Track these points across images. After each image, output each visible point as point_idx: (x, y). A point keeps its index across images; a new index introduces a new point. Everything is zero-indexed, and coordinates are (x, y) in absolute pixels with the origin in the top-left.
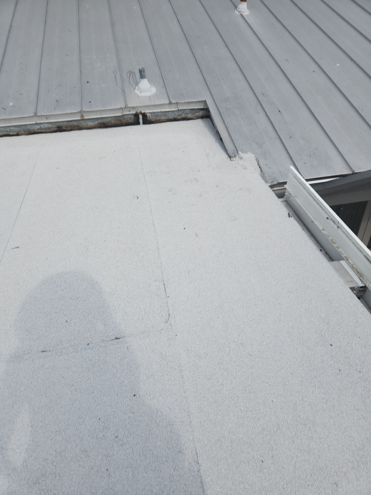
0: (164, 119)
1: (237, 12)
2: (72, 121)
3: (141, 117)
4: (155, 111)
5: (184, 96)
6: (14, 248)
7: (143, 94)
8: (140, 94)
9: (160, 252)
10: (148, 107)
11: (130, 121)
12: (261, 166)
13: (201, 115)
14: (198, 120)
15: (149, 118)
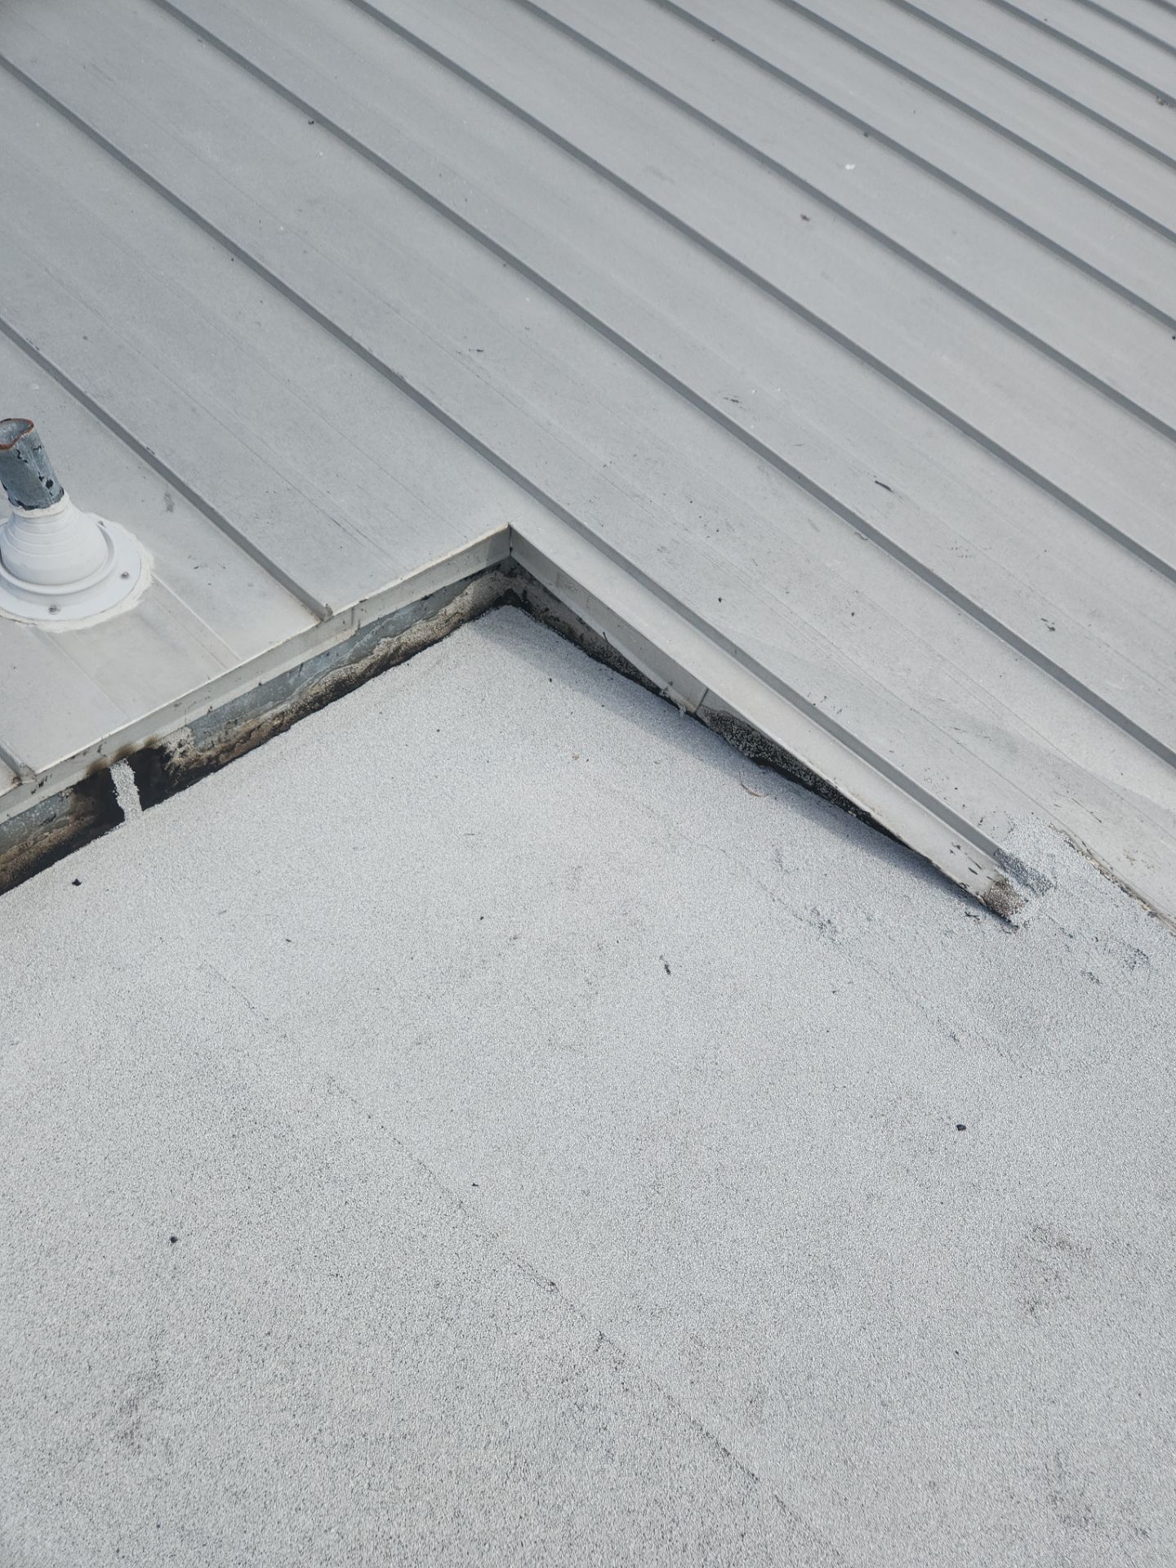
3: (124, 776)
14: (456, 633)
15: (183, 754)
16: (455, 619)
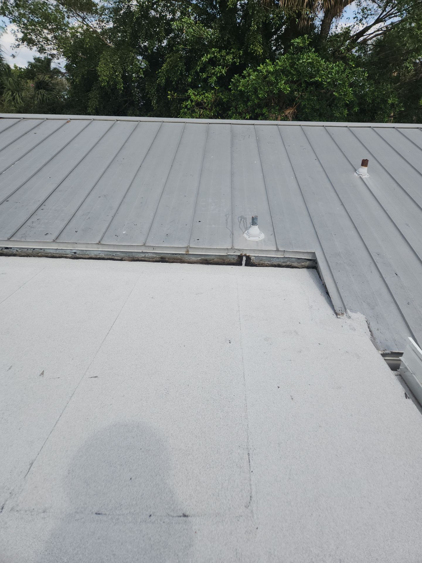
0: (267, 264)
1: (357, 175)
2: (176, 254)
3: (244, 259)
4: (260, 255)
5: (292, 245)
6: (92, 377)
7: (252, 239)
8: (248, 239)
9: (248, 411)
10: (254, 251)
11: (233, 261)
12: (372, 329)
13: (307, 265)
14: (303, 269)
15: (253, 261)
16: (304, 266)
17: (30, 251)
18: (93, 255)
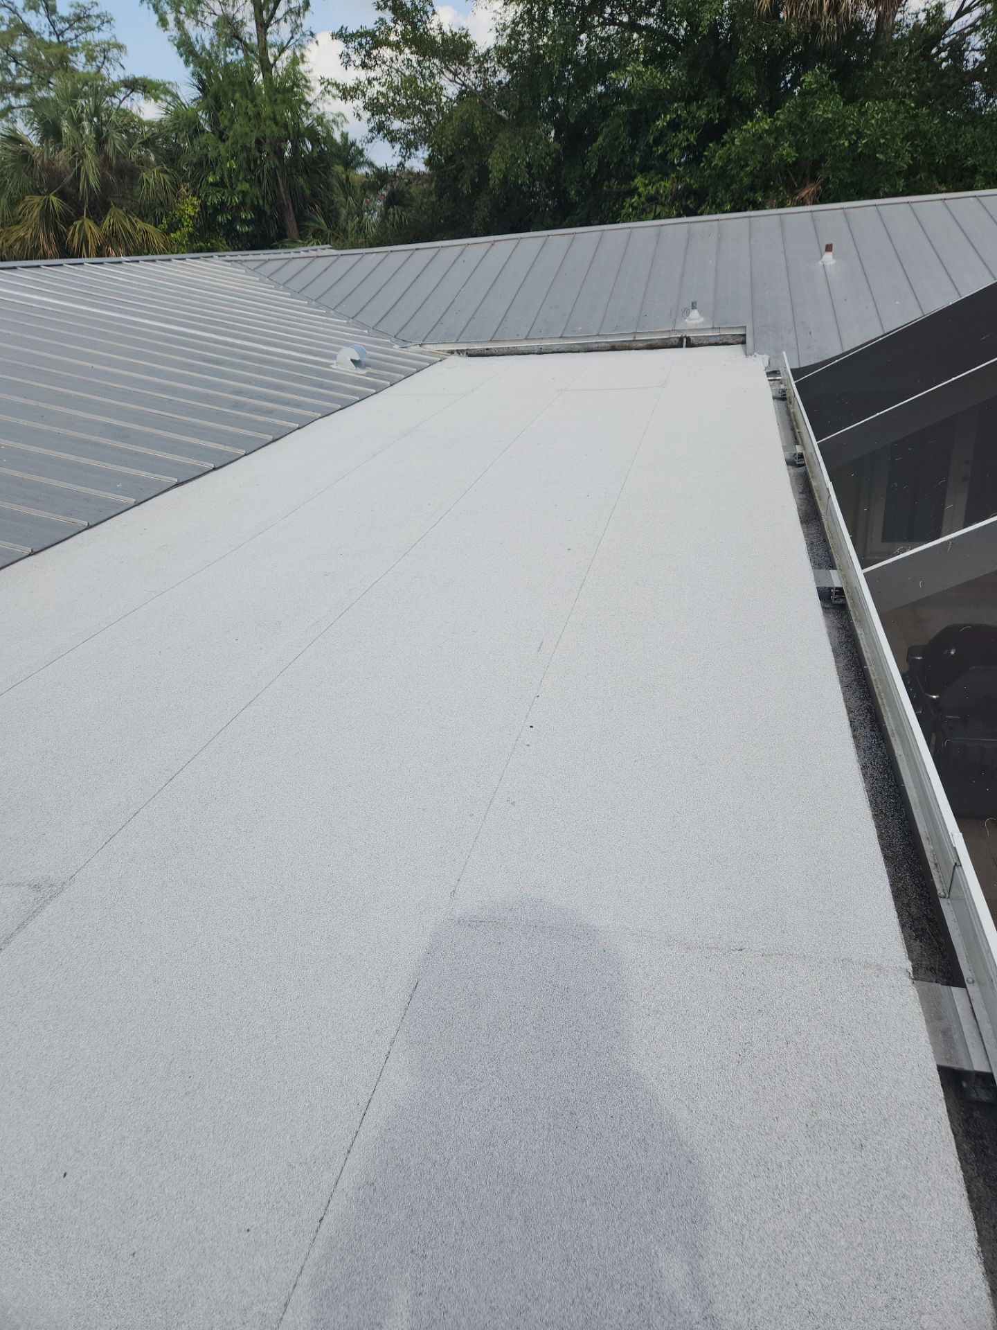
0: (706, 343)
1: (821, 262)
2: (624, 341)
3: (685, 340)
4: (698, 335)
7: (691, 321)
8: (688, 322)
10: (693, 332)
11: (674, 344)
15: (692, 341)
17: (505, 350)
18: (555, 349)
